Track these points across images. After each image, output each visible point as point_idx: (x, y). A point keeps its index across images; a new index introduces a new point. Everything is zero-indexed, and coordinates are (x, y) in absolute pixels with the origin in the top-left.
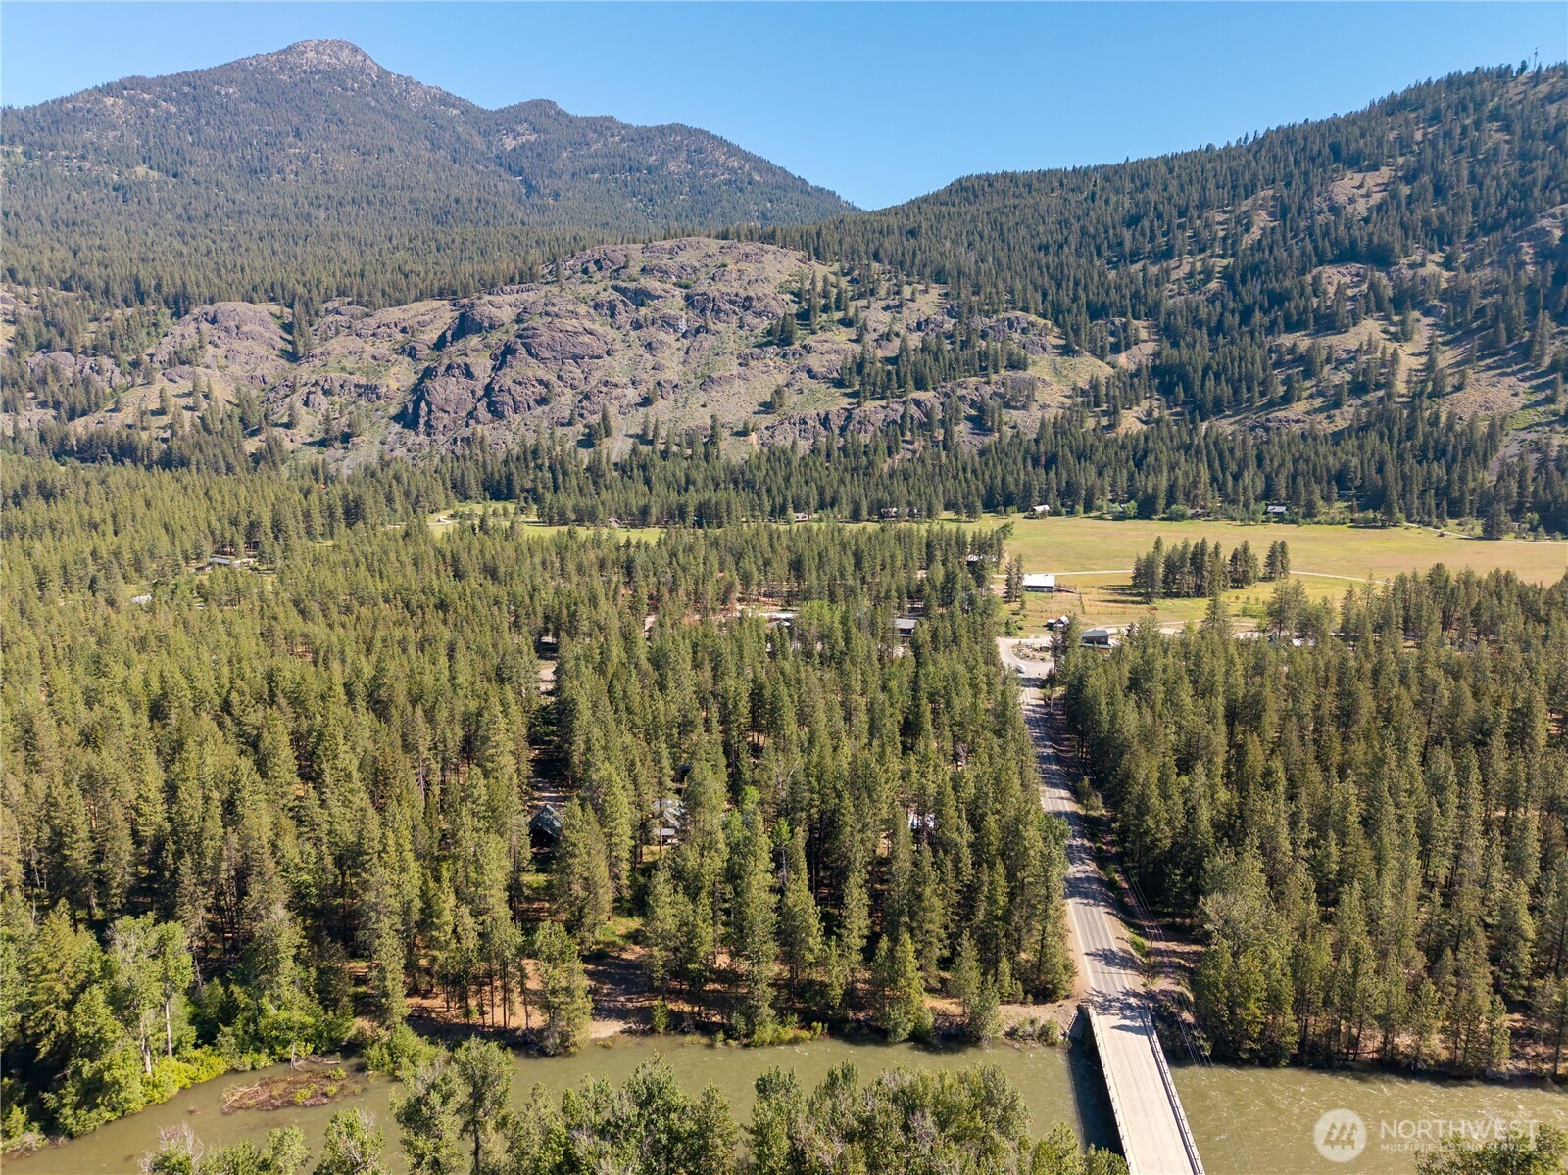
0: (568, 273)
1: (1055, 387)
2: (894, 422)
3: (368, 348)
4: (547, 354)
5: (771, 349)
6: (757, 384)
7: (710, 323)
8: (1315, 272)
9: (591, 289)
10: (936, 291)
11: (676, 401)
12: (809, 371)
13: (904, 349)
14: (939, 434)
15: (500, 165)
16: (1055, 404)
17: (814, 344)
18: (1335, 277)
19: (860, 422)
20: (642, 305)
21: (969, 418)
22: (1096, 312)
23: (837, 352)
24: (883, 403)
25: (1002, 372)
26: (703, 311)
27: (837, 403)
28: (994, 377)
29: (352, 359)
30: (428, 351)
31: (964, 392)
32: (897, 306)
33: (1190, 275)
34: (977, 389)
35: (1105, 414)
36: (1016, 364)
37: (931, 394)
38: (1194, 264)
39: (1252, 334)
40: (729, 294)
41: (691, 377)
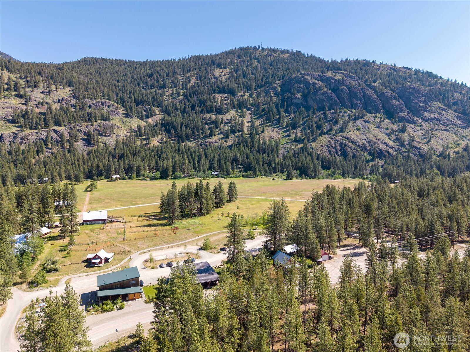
1: (123, 129)
2: (42, 139)
8: (213, 95)
10: (68, 90)
13: (49, 108)
14: (67, 146)
16: (123, 135)
18: (219, 97)
19: (22, 139)
21: (83, 139)
22: (138, 103)
23: (12, 108)
24: (37, 131)
25: (99, 121)
27: (9, 130)
31: (80, 128)
32: (48, 92)
33: (172, 94)
34: (87, 127)
35: (144, 139)
36: (105, 119)
37: (63, 128)
38: (173, 91)
39: (196, 113)
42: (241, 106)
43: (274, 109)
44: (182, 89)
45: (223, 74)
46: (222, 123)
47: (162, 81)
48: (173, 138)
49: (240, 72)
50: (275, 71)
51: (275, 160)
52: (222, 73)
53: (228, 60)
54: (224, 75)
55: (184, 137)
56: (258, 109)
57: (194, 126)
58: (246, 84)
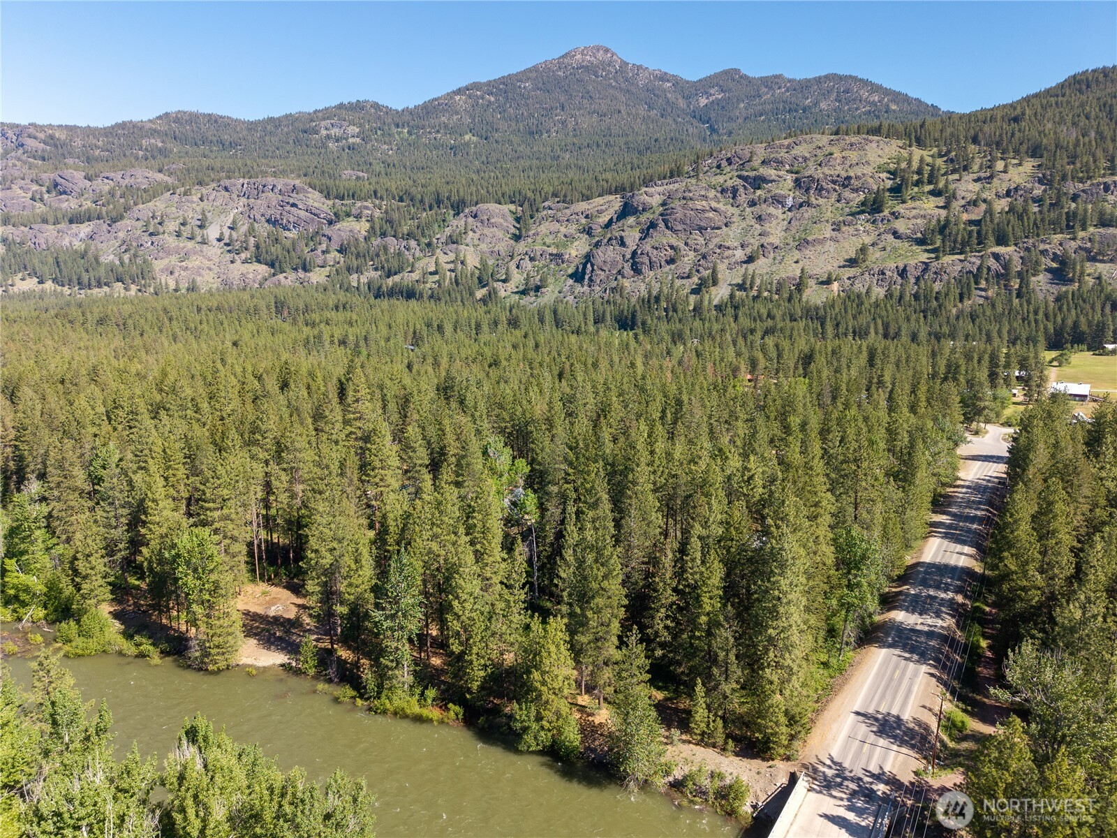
0: (705, 169)
2: (970, 272)
3: (563, 229)
4: (680, 227)
5: (862, 217)
6: (846, 244)
7: (813, 199)
9: (721, 179)
11: (774, 259)
12: (895, 233)
13: (989, 212)
15: (695, 117)
17: (902, 211)
20: (759, 188)
21: (1049, 270)
23: (924, 217)
24: (962, 257)
25: (1092, 229)
26: (807, 190)
27: (918, 258)
29: (551, 237)
30: (600, 230)
31: (1047, 247)
32: (988, 178)
34: (1061, 244)
36: (1107, 222)
37: (1011, 249)
40: (831, 176)
41: (790, 241)
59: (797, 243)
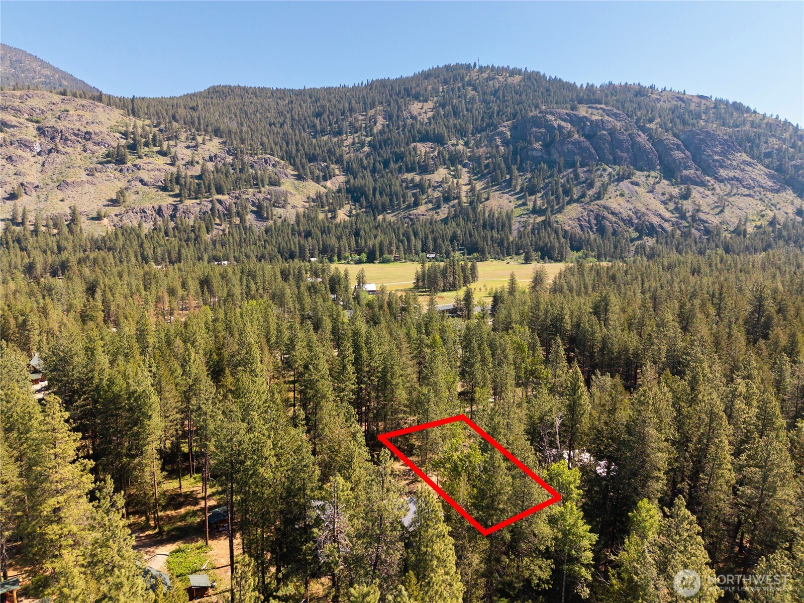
1: (297, 196)
2: (207, 212)
5: (110, 166)
6: (103, 187)
7: (60, 147)
8: (413, 145)
10: (216, 141)
11: (38, 197)
12: (141, 181)
13: (203, 171)
14: (237, 220)
16: (300, 206)
17: (142, 165)
18: (422, 148)
19: (184, 212)
21: (252, 212)
22: (312, 158)
23: (159, 170)
24: (198, 201)
25: (267, 187)
26: (53, 138)
27: (166, 201)
28: (263, 189)
32: (195, 147)
33: (353, 144)
34: (254, 195)
35: (329, 211)
36: (275, 183)
37: (227, 197)
38: (354, 139)
39: (392, 173)
40: (72, 129)
41: (49, 182)
42: (454, 160)
43: (503, 165)
44: (366, 136)
45: (423, 110)
46: (429, 186)
47: (336, 123)
48: (364, 210)
49: (449, 108)
50: (502, 107)
51: (508, 239)
52: (421, 109)
53: (430, 88)
54: (426, 113)
55: (380, 207)
56: (479, 165)
57: (391, 191)
58: (458, 127)
59: (57, 184)
